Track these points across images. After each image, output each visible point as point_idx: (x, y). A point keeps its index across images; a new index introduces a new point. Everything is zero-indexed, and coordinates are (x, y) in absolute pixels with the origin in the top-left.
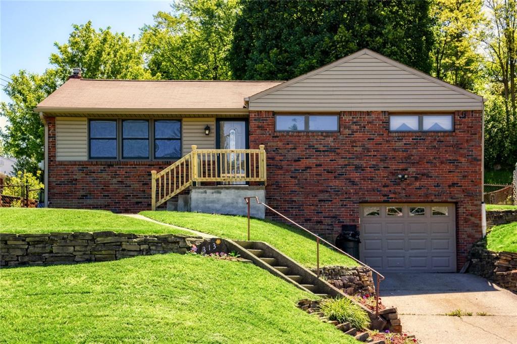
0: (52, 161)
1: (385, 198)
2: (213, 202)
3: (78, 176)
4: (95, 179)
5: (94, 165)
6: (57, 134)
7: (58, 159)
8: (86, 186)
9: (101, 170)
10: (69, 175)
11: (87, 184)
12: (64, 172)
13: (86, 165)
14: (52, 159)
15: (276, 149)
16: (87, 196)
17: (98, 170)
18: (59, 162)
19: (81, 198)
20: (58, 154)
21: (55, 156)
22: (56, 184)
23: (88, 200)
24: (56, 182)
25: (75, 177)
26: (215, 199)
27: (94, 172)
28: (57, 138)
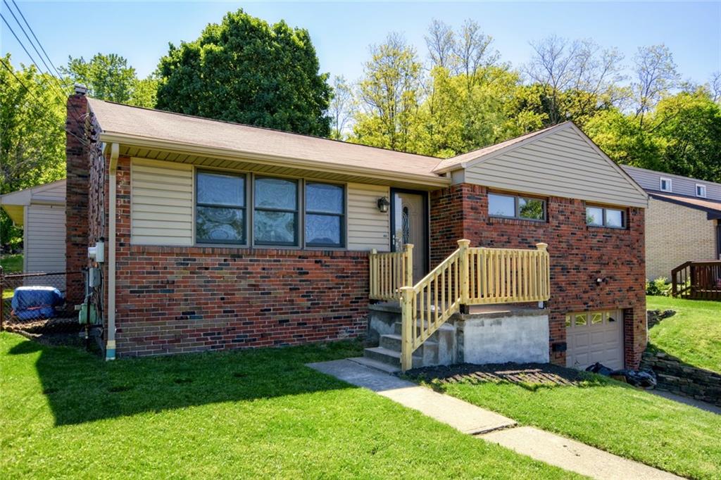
0: (121, 245)
1: (585, 307)
2: (492, 340)
3: (177, 275)
4: (208, 282)
5: (208, 255)
6: (133, 192)
7: (135, 241)
8: (191, 295)
9: (220, 265)
10: (158, 273)
11: (194, 291)
12: (149, 268)
13: (192, 254)
14: (122, 241)
15: (491, 241)
16: (194, 313)
17: (213, 264)
18: (139, 246)
19: (182, 318)
20: (134, 232)
21: (129, 236)
22: (131, 292)
23: (196, 320)
24: (129, 287)
25: (170, 278)
26: (495, 336)
27: (207, 269)
28: (133, 200)
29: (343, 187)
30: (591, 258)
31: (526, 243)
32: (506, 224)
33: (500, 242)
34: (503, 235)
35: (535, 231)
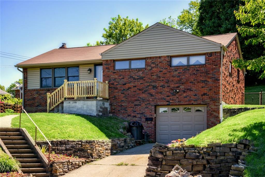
0: (26, 89)
1: (168, 103)
2: (73, 107)
3: (36, 96)
4: (42, 97)
5: (42, 90)
6: (28, 77)
7: (28, 88)
8: (39, 101)
9: (45, 93)
10: (32, 96)
11: (39, 100)
12: (30, 95)
13: (39, 91)
14: (26, 88)
15: (115, 79)
16: (39, 105)
17: (44, 93)
19: (37, 107)
20: (28, 86)
21: (27, 87)
22: (27, 100)
23: (40, 107)
24: (27, 99)
25: (35, 97)
26: (74, 106)
27: (42, 94)
28: (28, 79)
29: (78, 67)
30: (172, 81)
31: (132, 78)
32: (122, 72)
33: (119, 79)
34: (120, 76)
35: (138, 73)
